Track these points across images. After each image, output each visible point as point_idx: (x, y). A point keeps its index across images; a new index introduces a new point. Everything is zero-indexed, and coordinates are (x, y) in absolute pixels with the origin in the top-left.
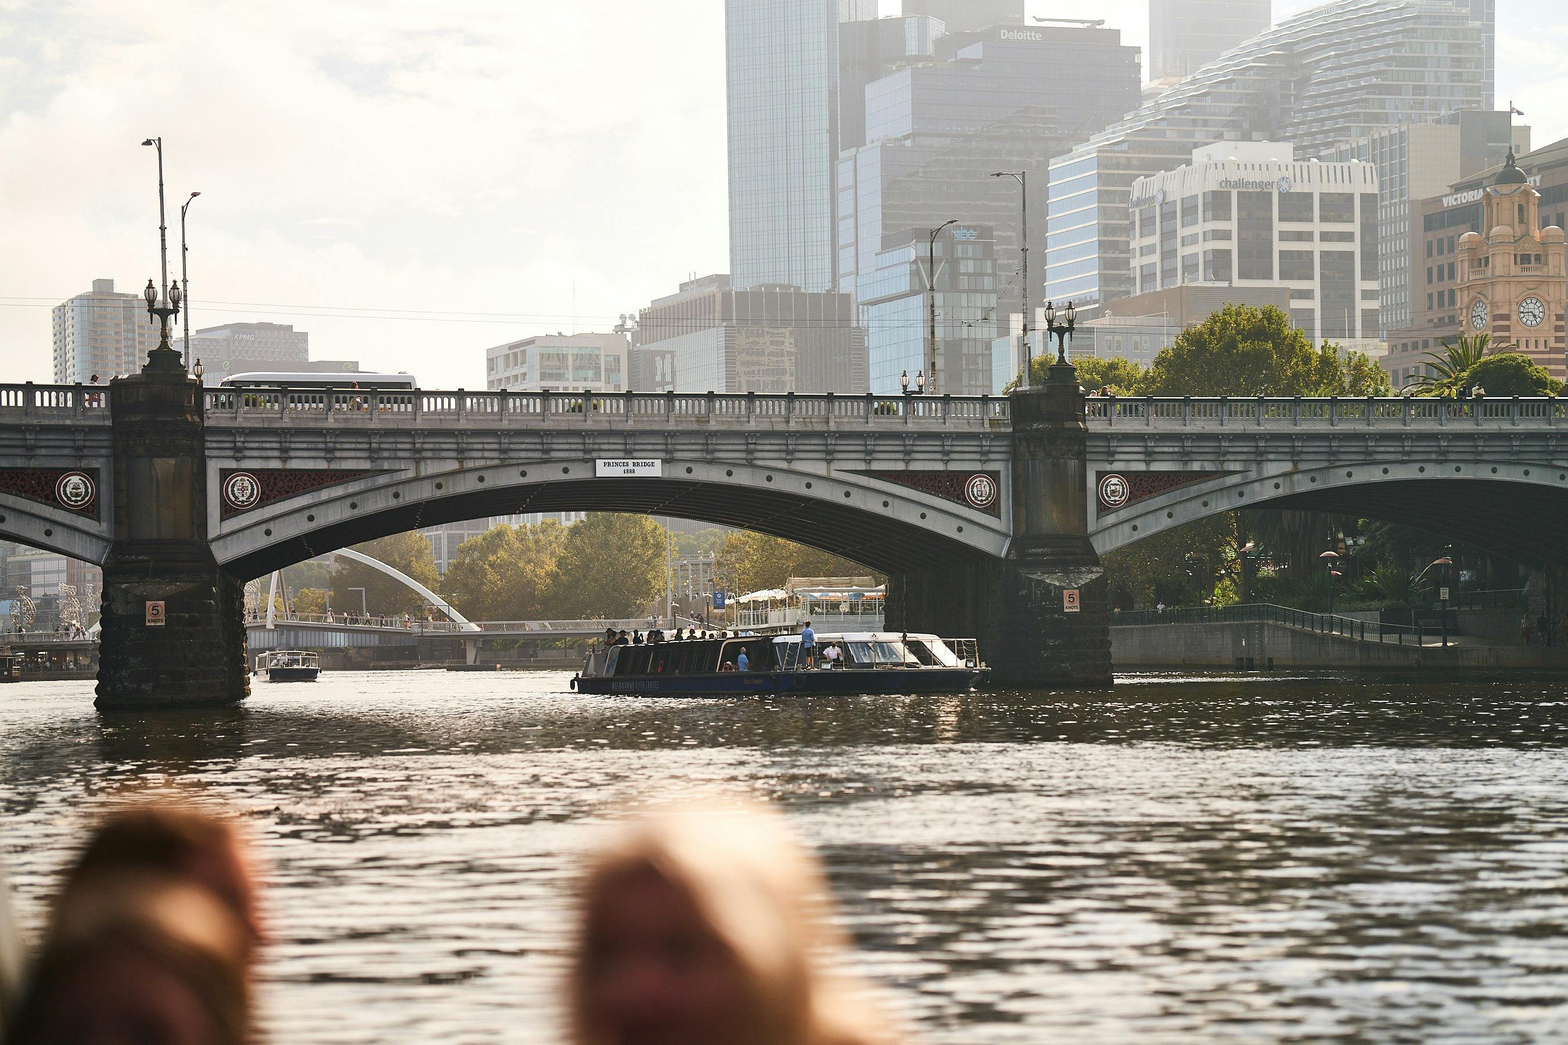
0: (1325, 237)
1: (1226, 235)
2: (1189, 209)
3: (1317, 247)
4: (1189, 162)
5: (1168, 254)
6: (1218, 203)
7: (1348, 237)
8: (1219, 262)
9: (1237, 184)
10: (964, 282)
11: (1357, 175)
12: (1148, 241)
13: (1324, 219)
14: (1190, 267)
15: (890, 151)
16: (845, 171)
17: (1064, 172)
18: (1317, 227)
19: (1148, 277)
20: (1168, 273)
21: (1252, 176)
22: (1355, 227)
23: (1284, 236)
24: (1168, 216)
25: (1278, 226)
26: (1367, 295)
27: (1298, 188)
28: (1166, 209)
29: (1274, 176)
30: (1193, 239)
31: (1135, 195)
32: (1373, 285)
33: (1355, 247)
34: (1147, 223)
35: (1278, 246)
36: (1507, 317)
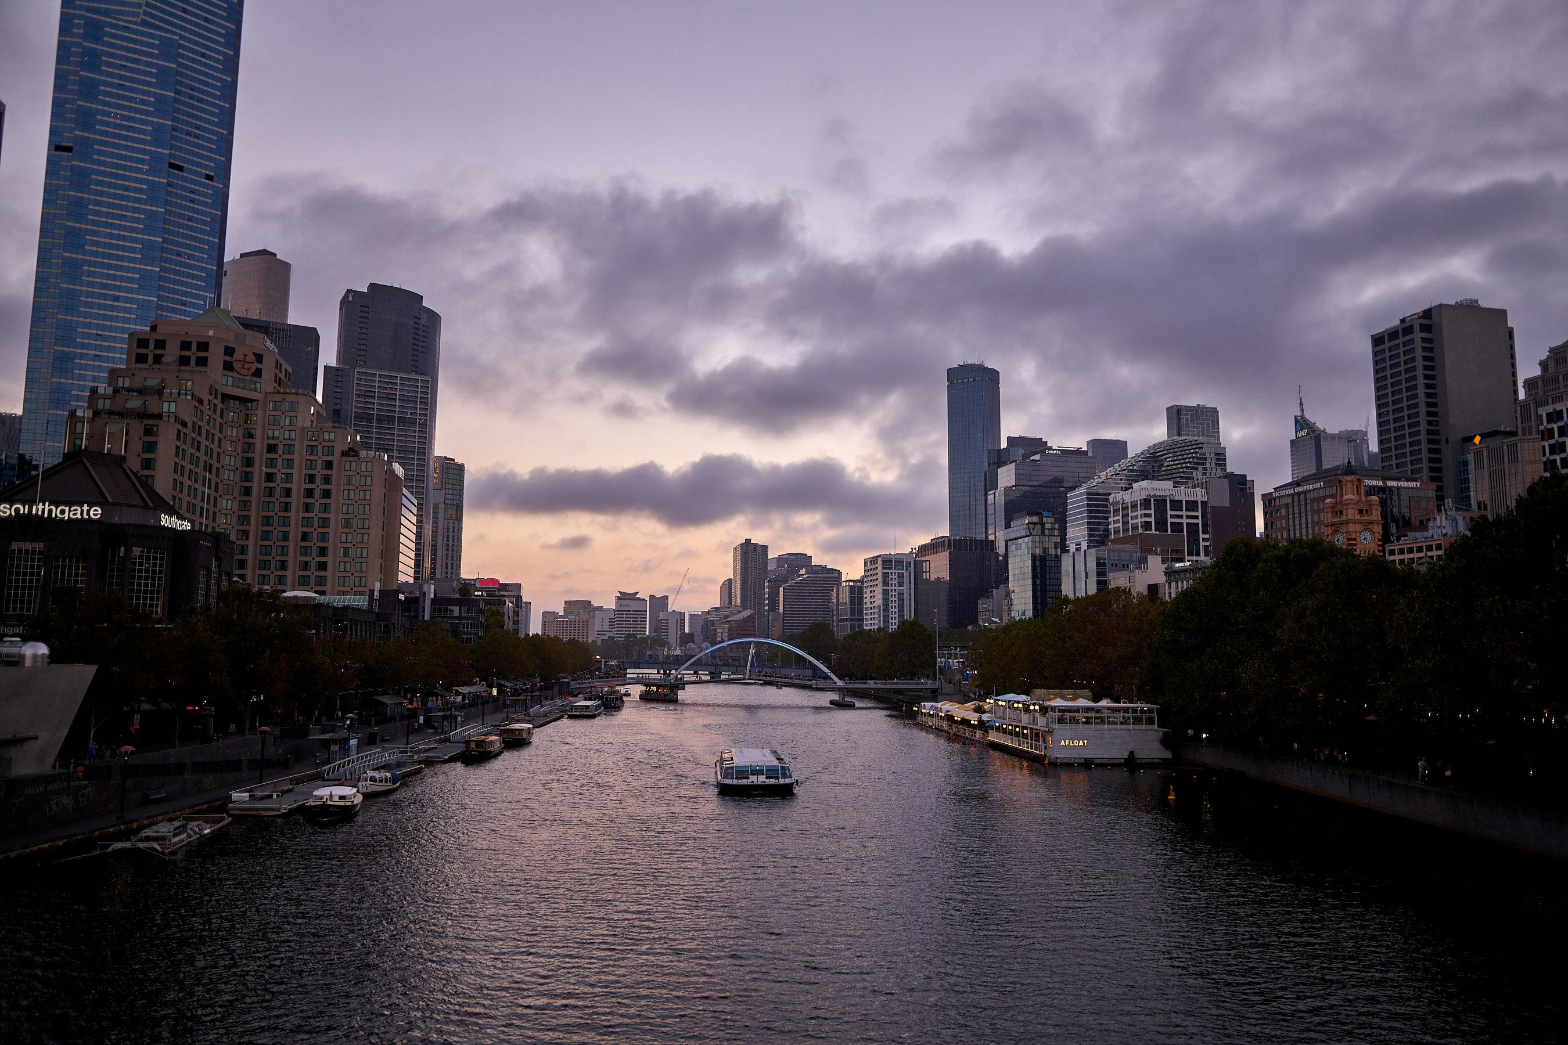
0: (1188, 517)
1: (1149, 516)
2: (1134, 506)
3: (1185, 521)
4: (1132, 488)
5: (1126, 523)
6: (1146, 503)
7: (1197, 517)
8: (1147, 525)
9: (1154, 496)
10: (1047, 532)
11: (1199, 494)
12: (1116, 518)
13: (1187, 510)
14: (1135, 528)
15: (1007, 490)
16: (990, 498)
17: (1072, 497)
18: (1184, 513)
19: (1117, 531)
20: (1125, 530)
21: (1159, 493)
22: (1199, 514)
23: (1172, 516)
24: (1125, 508)
25: (1169, 513)
26: (1204, 540)
27: (1177, 498)
28: (1124, 505)
29: (1168, 494)
30: (1136, 517)
31: (1111, 501)
32: (1207, 536)
33: (1199, 521)
34: (1116, 511)
35: (1170, 520)
36: (1355, 539)
